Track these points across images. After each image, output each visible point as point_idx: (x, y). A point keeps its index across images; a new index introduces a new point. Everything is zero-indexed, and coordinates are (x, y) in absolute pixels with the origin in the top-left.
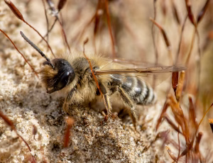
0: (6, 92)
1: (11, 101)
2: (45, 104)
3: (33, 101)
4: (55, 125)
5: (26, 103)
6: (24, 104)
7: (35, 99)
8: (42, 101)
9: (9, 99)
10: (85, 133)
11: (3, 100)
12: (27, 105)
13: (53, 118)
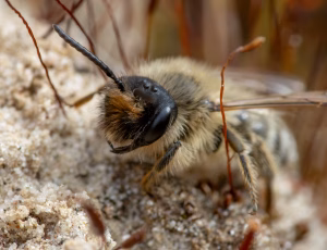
0: (11, 148)
1: (23, 168)
2: (83, 172)
3: (60, 167)
4: (116, 218)
5: (46, 170)
6: (43, 174)
7: (62, 161)
8: (79, 166)
9: (17, 164)
10: (189, 235)
11: (4, 166)
12: (49, 175)
13: (113, 203)
